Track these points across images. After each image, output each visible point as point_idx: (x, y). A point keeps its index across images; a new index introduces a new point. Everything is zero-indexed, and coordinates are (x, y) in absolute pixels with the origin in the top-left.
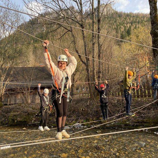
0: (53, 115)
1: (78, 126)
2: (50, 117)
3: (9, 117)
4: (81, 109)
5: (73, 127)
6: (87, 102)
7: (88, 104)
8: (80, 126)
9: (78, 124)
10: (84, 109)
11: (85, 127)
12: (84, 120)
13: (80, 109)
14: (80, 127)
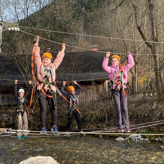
0: (103, 121)
1: (137, 137)
2: (98, 123)
3: (48, 120)
4: (143, 115)
5: (130, 138)
6: (153, 105)
7: (154, 107)
8: (139, 138)
9: (137, 135)
10: (146, 115)
11: (146, 140)
12: (145, 130)
13: (141, 115)
14: (139, 140)
